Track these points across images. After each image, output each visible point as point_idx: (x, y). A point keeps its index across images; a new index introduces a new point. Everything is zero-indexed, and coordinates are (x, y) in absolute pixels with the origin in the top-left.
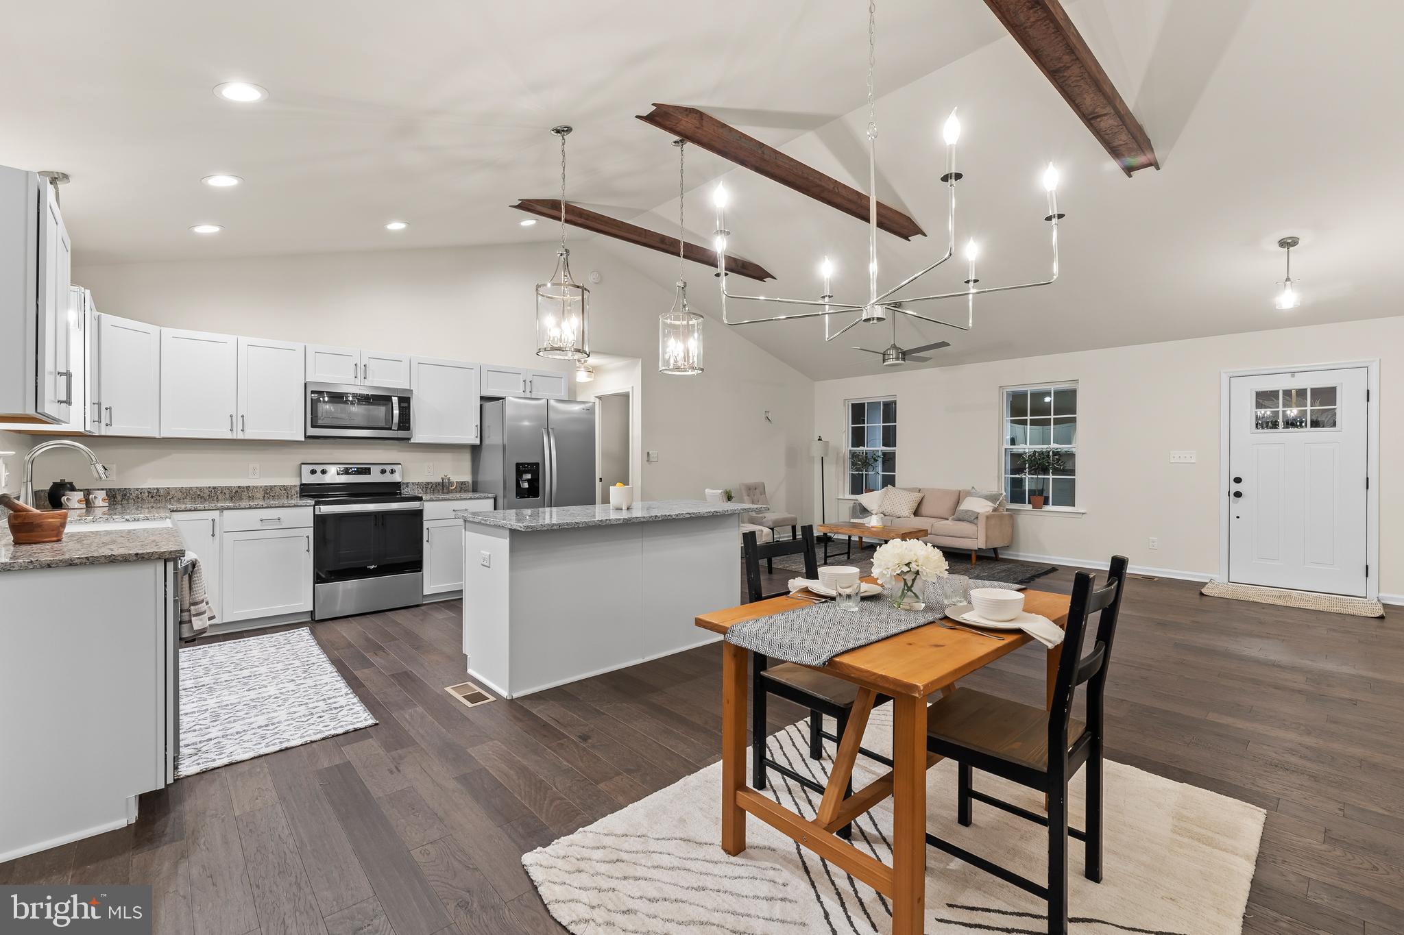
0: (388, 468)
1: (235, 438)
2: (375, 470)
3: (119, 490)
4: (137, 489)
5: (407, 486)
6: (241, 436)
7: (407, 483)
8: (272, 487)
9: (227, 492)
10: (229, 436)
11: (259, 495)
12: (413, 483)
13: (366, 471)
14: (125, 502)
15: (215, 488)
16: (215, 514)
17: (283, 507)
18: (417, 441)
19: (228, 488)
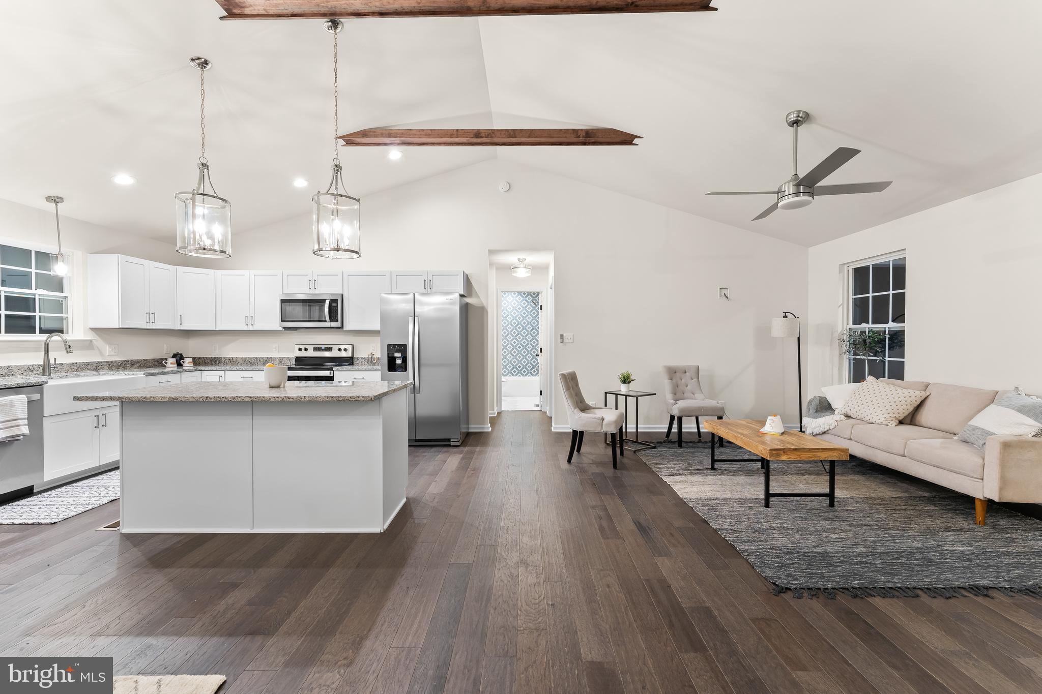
0: (342, 347)
1: (249, 329)
2: (335, 348)
3: (218, 358)
4: (224, 358)
5: (358, 360)
6: (252, 328)
7: (358, 358)
8: (283, 358)
9: (262, 360)
10: (246, 328)
11: (277, 363)
12: (361, 358)
13: (330, 349)
14: (220, 364)
15: (256, 358)
16: (222, 373)
17: (253, 370)
18: (347, 329)
19: (262, 358)
